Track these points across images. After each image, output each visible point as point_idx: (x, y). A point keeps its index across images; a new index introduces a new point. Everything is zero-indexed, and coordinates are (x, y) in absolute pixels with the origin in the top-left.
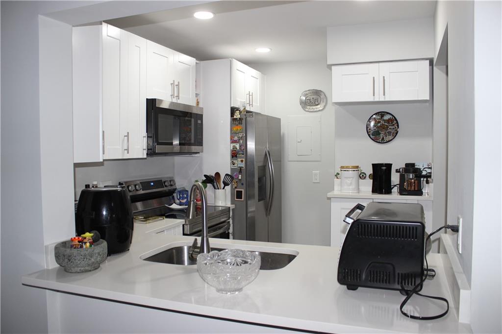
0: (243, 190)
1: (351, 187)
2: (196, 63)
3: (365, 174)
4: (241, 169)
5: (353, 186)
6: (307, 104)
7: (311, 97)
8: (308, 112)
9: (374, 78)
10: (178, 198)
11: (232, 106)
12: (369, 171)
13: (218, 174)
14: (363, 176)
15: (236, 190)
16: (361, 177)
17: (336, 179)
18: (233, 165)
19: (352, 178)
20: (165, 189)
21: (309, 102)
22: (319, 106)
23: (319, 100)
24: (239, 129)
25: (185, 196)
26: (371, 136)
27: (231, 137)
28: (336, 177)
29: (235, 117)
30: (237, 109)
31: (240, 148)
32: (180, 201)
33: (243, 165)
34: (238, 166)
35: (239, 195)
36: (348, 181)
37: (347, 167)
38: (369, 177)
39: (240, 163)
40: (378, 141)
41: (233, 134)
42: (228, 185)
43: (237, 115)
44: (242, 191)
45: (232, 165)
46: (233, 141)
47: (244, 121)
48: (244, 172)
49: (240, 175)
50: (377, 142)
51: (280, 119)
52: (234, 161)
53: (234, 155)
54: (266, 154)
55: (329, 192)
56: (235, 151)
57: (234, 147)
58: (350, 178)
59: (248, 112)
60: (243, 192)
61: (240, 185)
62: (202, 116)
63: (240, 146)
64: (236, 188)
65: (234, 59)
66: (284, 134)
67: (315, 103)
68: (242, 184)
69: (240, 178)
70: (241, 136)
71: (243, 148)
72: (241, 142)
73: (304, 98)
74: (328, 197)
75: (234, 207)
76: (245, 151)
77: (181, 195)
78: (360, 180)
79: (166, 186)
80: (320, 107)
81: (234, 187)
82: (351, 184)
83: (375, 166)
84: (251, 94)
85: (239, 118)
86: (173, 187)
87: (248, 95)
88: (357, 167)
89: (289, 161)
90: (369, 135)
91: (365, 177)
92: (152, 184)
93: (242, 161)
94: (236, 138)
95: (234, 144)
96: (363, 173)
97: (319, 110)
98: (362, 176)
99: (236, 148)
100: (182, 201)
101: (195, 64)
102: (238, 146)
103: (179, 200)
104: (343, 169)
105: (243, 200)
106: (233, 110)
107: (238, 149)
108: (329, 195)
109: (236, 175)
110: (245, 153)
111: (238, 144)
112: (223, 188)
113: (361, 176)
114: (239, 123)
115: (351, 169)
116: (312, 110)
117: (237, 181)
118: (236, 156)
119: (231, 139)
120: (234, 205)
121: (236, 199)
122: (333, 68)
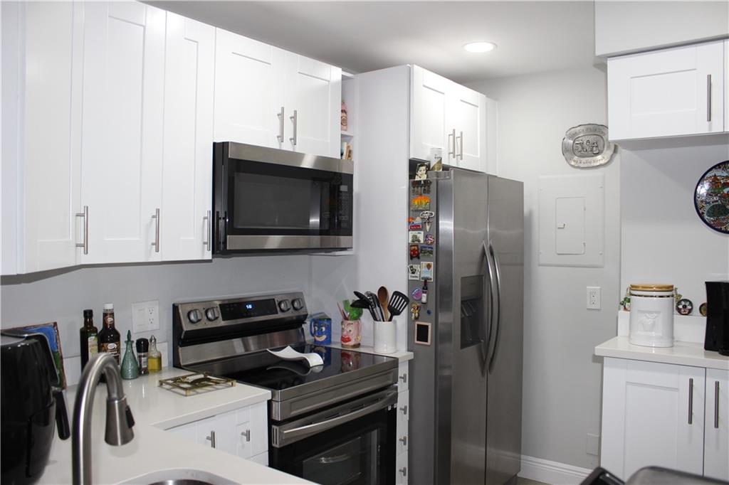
0: (430, 325)
1: (653, 334)
2: (344, 78)
3: (691, 304)
4: (426, 282)
5: (659, 331)
6: (576, 152)
7: (585, 140)
8: (579, 170)
9: (709, 77)
10: (313, 332)
11: (412, 157)
12: (700, 297)
13: (383, 291)
14: (685, 307)
15: (417, 323)
16: (679, 310)
17: (622, 313)
18: (413, 273)
19: (656, 312)
20: (280, 315)
21: (580, 149)
22: (599, 157)
23: (601, 144)
24: (424, 203)
25: (324, 329)
26: (706, 217)
27: (409, 219)
28: (622, 307)
29: (417, 179)
30: (422, 163)
31: (425, 241)
32: (315, 340)
33: (430, 274)
34: (422, 276)
35: (422, 333)
36: (648, 320)
37: (645, 288)
38: (701, 312)
39: (425, 270)
40: (723, 228)
41: (413, 211)
42: (398, 313)
43: (422, 175)
44: (427, 326)
45: (410, 274)
46: (413, 227)
47: (433, 187)
48: (432, 288)
49: (425, 295)
50: (720, 231)
51: (521, 184)
52: (415, 266)
53: (415, 253)
54: (484, 254)
55: (600, 343)
56: (417, 246)
57: (415, 238)
58: (650, 312)
59: (446, 168)
60: (430, 327)
61: (424, 312)
62: (350, 177)
63: (426, 237)
64: (416, 319)
65: (415, 67)
66: (531, 213)
67: (592, 150)
68: (429, 312)
69: (424, 300)
70: (426, 216)
71: (431, 240)
72: (428, 227)
73: (571, 142)
74: (596, 354)
75: (412, 358)
76: (434, 246)
77: (316, 328)
78: (677, 317)
79: (282, 311)
80: (600, 159)
81: (413, 317)
82: (653, 326)
83: (712, 288)
84: (458, 134)
85: (424, 181)
86: (302, 313)
87: (451, 137)
88: (670, 288)
89: (540, 265)
90: (701, 215)
91: (690, 311)
92: (250, 307)
93: (429, 266)
94: (418, 221)
95: (415, 233)
96: (686, 300)
97: (601, 165)
98: (683, 307)
99: (419, 241)
100: (318, 339)
101: (340, 78)
102: (421, 236)
103: (313, 335)
104: (633, 292)
105: (429, 343)
106: (414, 166)
107: (422, 242)
108: (600, 350)
109: (417, 294)
110: (434, 250)
111: (422, 232)
112: (390, 320)
113: (681, 307)
114: (424, 190)
115: (654, 294)
116: (586, 165)
117: (418, 305)
118: (418, 257)
119: (409, 222)
120: (412, 353)
121: (416, 342)
122: (611, 63)
